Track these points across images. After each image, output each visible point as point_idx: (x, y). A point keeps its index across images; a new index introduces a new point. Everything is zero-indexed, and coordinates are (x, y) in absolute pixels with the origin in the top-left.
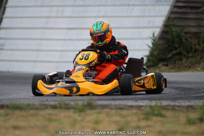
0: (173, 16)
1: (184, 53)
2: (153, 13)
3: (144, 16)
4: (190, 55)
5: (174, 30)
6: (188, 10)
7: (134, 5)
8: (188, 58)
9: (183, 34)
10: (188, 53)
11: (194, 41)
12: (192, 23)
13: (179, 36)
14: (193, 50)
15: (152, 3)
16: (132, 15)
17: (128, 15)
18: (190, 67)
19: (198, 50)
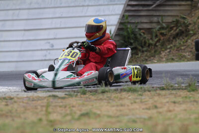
0: (127, 14)
1: (140, 48)
2: (107, 13)
4: (145, 49)
5: (129, 26)
6: (141, 8)
7: (88, 6)
8: (143, 52)
9: (137, 30)
10: (142, 47)
11: (147, 36)
12: (144, 20)
13: (133, 33)
14: (147, 45)
15: (106, 3)
16: (87, 15)
17: (83, 14)
18: (146, 60)
19: (152, 44)
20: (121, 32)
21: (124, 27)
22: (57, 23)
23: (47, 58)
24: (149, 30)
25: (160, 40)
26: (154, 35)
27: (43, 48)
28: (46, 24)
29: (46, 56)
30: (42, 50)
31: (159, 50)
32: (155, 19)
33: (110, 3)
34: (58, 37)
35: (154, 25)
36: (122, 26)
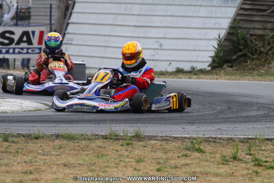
0: (239, 18)
1: (250, 55)
2: (219, 15)
3: (210, 17)
4: (254, 57)
5: (240, 31)
6: (254, 13)
7: (201, 6)
8: (253, 59)
9: (248, 36)
10: (253, 55)
11: (259, 44)
12: (257, 25)
13: (244, 39)
14: (258, 52)
15: (219, 4)
16: (199, 15)
17: (195, 15)
18: (254, 69)
19: (263, 52)
20: (231, 37)
21: (234, 32)
22: (168, 21)
23: (154, 58)
24: (262, 37)
25: (272, 48)
26: (267, 42)
27: (152, 47)
28: (157, 21)
29: (153, 55)
30: (150, 49)
31: (270, 59)
32: (269, 26)
33: (223, 5)
34: (168, 36)
35: (267, 32)
36: (232, 31)
